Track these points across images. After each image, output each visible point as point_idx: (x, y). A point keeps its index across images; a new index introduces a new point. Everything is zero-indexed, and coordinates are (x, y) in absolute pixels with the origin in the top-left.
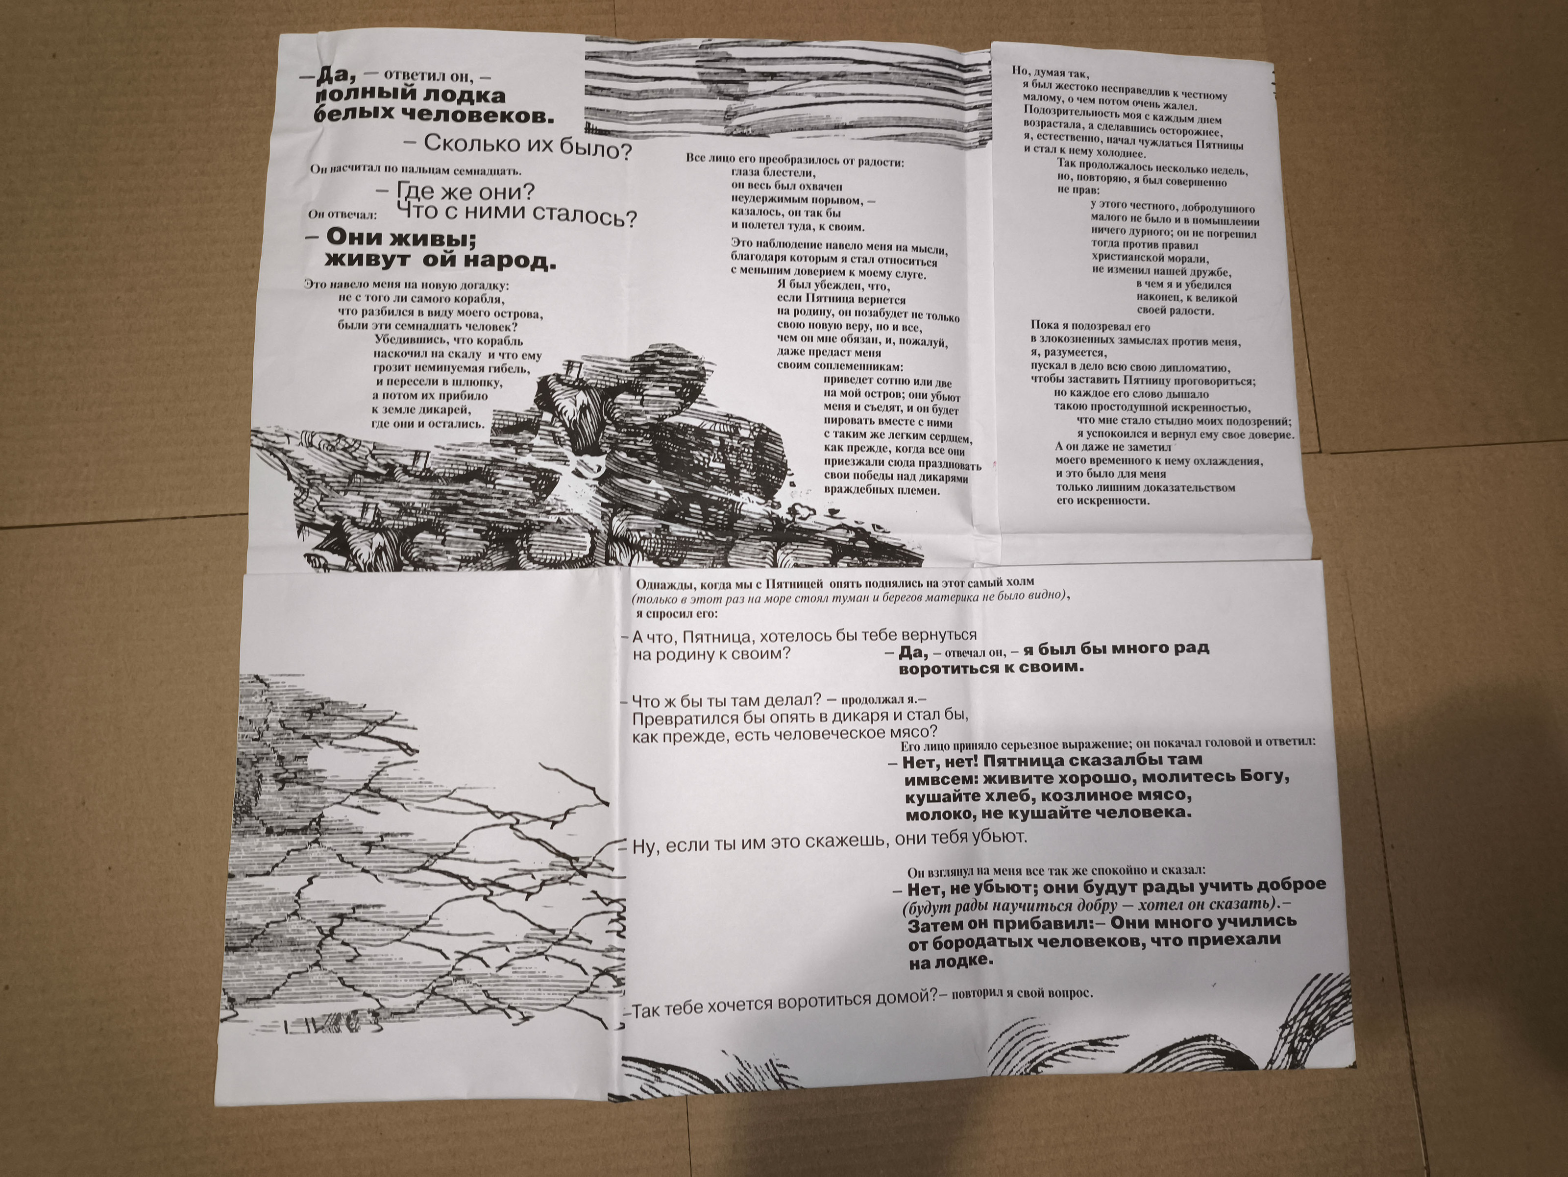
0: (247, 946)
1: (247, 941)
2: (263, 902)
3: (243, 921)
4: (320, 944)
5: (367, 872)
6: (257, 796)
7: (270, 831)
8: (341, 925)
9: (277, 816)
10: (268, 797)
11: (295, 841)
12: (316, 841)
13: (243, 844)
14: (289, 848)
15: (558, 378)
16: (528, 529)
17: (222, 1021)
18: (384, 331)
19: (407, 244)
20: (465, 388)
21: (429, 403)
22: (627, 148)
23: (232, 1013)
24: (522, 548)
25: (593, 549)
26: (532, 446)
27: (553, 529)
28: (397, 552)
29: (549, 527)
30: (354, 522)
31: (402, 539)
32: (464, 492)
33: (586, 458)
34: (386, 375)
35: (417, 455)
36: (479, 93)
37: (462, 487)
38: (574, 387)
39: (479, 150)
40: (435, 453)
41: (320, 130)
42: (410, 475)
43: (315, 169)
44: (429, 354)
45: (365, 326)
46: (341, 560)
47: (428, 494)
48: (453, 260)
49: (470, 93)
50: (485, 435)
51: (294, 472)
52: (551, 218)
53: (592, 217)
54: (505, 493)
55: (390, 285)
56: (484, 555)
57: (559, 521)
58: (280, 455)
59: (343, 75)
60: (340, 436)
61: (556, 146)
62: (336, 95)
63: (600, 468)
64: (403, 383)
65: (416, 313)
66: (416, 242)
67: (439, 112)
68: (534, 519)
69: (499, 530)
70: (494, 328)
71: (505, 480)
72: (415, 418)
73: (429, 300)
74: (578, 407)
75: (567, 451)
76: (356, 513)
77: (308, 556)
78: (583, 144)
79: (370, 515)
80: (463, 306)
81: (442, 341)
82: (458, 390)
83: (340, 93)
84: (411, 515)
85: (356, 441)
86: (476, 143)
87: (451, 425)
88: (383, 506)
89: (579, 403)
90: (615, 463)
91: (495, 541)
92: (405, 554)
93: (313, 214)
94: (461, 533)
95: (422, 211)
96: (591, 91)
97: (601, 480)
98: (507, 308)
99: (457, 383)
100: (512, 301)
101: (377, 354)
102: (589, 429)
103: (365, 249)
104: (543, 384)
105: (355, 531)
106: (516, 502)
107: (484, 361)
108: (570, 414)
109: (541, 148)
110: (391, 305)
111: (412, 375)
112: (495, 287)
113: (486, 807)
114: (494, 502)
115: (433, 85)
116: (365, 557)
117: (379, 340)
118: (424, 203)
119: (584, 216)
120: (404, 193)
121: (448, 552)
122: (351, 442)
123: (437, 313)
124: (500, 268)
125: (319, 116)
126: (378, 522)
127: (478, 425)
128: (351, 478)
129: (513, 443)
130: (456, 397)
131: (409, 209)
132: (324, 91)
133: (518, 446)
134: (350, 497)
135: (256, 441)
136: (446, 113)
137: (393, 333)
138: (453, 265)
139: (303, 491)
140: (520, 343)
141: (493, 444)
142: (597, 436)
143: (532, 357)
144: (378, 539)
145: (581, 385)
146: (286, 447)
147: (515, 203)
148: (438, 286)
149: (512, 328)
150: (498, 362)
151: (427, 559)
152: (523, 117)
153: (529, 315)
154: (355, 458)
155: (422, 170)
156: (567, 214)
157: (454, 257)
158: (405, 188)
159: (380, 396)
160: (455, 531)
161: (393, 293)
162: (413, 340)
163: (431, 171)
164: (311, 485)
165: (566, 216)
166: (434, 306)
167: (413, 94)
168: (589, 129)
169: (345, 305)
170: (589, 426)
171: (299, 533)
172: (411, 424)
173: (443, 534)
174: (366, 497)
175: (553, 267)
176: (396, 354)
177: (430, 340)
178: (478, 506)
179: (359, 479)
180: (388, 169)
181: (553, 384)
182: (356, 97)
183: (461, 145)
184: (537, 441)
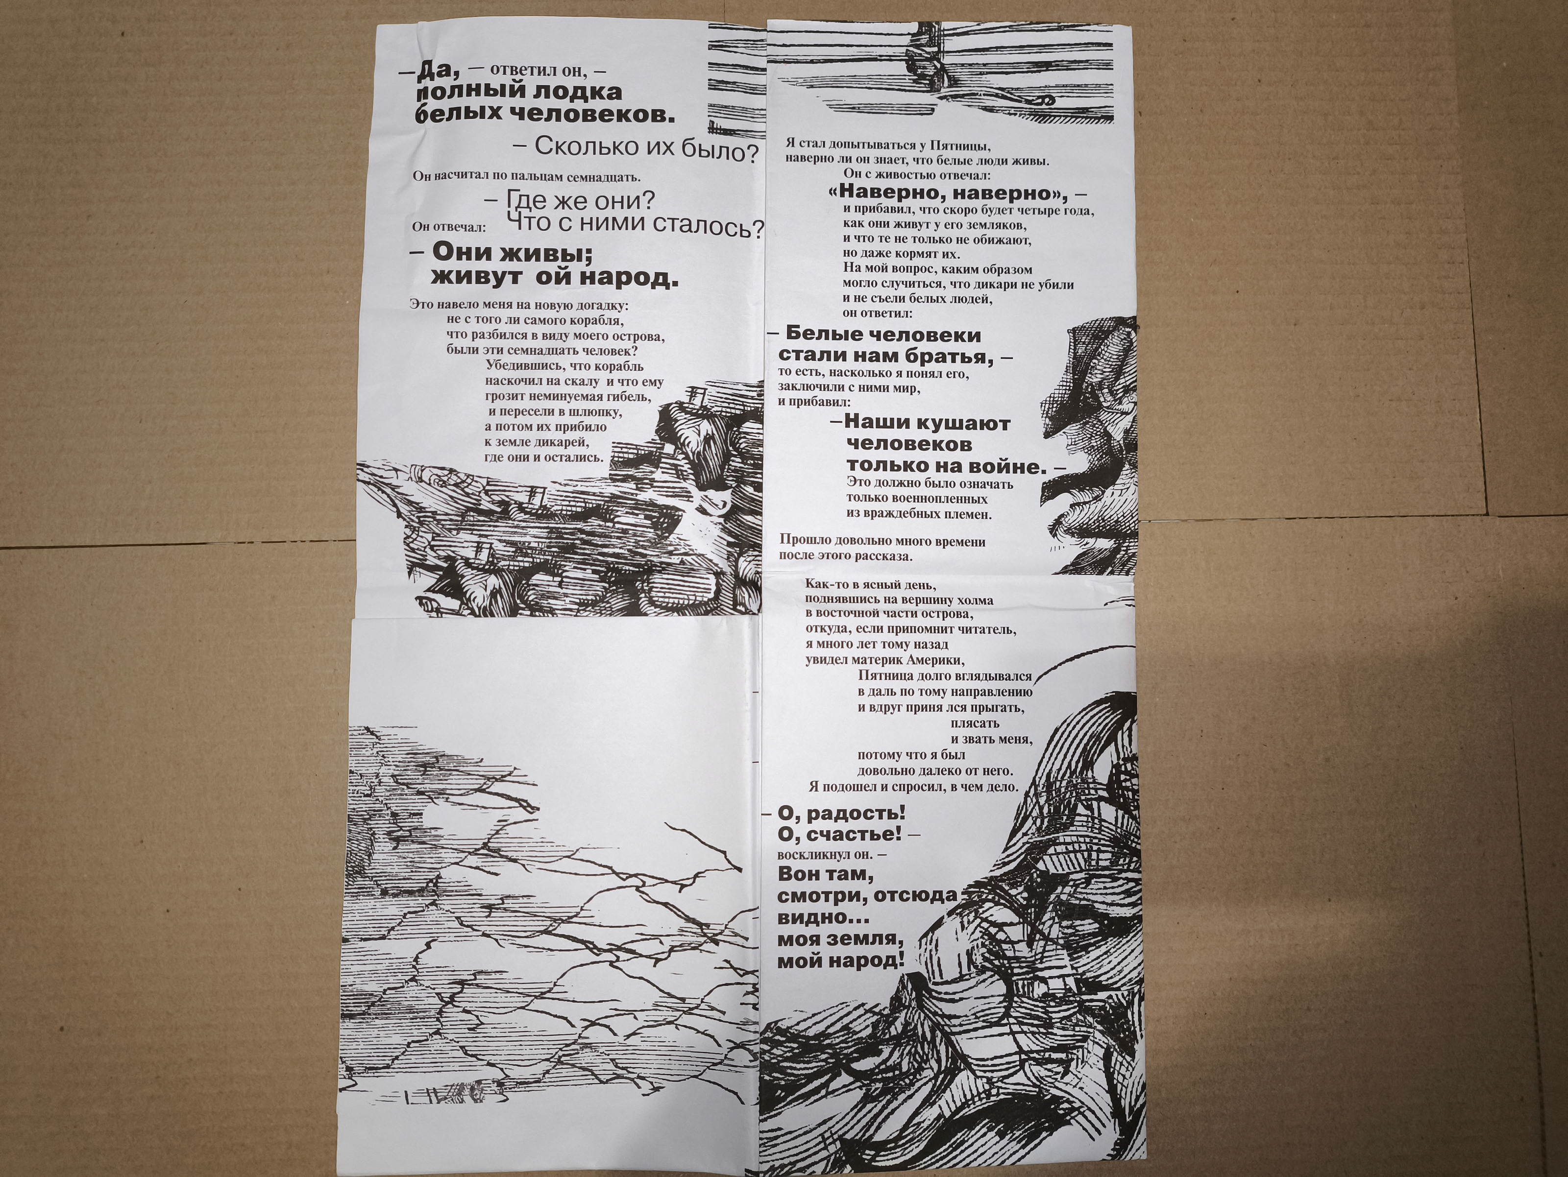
0: (364, 1013)
1: (363, 1009)
2: (379, 967)
3: (359, 987)
4: (440, 1012)
5: (488, 936)
6: (370, 855)
7: (384, 893)
8: (461, 992)
9: (391, 877)
10: (382, 856)
11: (412, 903)
12: (433, 903)
13: (357, 906)
14: (406, 910)
15: (681, 406)
16: (649, 570)
17: (341, 1090)
18: (496, 356)
19: (519, 260)
20: (582, 418)
21: (545, 435)
22: (753, 149)
23: (352, 1083)
24: (643, 591)
25: (718, 592)
26: (653, 480)
27: (676, 570)
28: (513, 595)
29: (671, 568)
30: (468, 563)
31: (517, 581)
32: (582, 531)
33: (711, 493)
34: (499, 405)
35: (533, 491)
36: (593, 88)
37: (580, 525)
38: (697, 415)
39: (594, 153)
40: (552, 489)
41: (422, 132)
42: (526, 513)
43: (418, 176)
44: (544, 382)
45: (475, 351)
46: (454, 604)
47: (544, 533)
48: (568, 276)
49: (583, 89)
50: (603, 469)
51: (404, 509)
52: (673, 230)
53: (716, 228)
54: (625, 531)
55: (502, 305)
56: (603, 599)
57: (682, 562)
58: (389, 491)
59: (446, 70)
60: (451, 471)
61: (677, 148)
62: (439, 93)
63: (725, 504)
64: (518, 412)
65: (529, 336)
66: (528, 258)
67: (550, 111)
68: (655, 559)
69: (618, 571)
70: (613, 352)
71: (625, 519)
72: (531, 451)
73: (543, 321)
74: (702, 438)
75: (690, 485)
76: (470, 553)
77: (420, 599)
78: (707, 146)
79: (484, 556)
80: (580, 329)
81: (558, 367)
82: (575, 420)
83: (443, 90)
84: (526, 555)
85: (468, 476)
86: (591, 145)
87: (569, 459)
88: (499, 546)
89: (703, 433)
90: (741, 498)
91: (614, 583)
92: (521, 597)
93: (417, 226)
94: (579, 574)
95: (534, 222)
96: (715, 85)
97: (726, 517)
98: (626, 330)
99: (574, 413)
100: (631, 322)
101: (489, 381)
102: (714, 462)
103: (475, 266)
104: (665, 413)
105: (468, 572)
106: (637, 542)
107: (602, 389)
108: (693, 445)
109: (662, 151)
110: (503, 328)
111: (525, 404)
112: (613, 307)
113: (610, 868)
114: (614, 541)
115: (543, 81)
116: (479, 600)
117: (491, 366)
118: (536, 213)
119: (708, 227)
120: (515, 203)
121: (566, 595)
122: (463, 477)
123: (552, 336)
124: (619, 287)
125: (421, 116)
126: (492, 563)
127: (596, 459)
128: (463, 516)
129: (633, 478)
130: (574, 428)
131: (519, 221)
132: (426, 88)
133: (638, 481)
134: (464, 536)
135: (362, 476)
136: (558, 111)
137: (505, 358)
138: (568, 283)
139: (414, 530)
140: (641, 369)
141: (613, 479)
142: (722, 469)
143: (653, 383)
144: (493, 581)
145: (705, 414)
146: (394, 482)
147: (634, 213)
148: (552, 306)
149: (631, 352)
150: (617, 389)
151: (544, 603)
152: (641, 116)
153: (650, 337)
154: (468, 495)
155: (533, 177)
156: (690, 225)
157: (570, 273)
158: (515, 196)
159: (493, 427)
160: (572, 572)
161: (505, 314)
162: (526, 366)
163: (543, 177)
164: (421, 523)
165: (688, 227)
166: (549, 329)
167: (522, 89)
168: (712, 129)
169: (453, 327)
170: (714, 460)
171: (410, 573)
172: (526, 458)
173: (560, 575)
174: (480, 536)
175: (675, 284)
176: (509, 382)
177: (545, 366)
178: (597, 545)
179: (472, 517)
180: (497, 176)
181: (675, 413)
182: (460, 95)
183: (575, 148)
184: (658, 475)
